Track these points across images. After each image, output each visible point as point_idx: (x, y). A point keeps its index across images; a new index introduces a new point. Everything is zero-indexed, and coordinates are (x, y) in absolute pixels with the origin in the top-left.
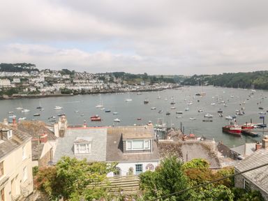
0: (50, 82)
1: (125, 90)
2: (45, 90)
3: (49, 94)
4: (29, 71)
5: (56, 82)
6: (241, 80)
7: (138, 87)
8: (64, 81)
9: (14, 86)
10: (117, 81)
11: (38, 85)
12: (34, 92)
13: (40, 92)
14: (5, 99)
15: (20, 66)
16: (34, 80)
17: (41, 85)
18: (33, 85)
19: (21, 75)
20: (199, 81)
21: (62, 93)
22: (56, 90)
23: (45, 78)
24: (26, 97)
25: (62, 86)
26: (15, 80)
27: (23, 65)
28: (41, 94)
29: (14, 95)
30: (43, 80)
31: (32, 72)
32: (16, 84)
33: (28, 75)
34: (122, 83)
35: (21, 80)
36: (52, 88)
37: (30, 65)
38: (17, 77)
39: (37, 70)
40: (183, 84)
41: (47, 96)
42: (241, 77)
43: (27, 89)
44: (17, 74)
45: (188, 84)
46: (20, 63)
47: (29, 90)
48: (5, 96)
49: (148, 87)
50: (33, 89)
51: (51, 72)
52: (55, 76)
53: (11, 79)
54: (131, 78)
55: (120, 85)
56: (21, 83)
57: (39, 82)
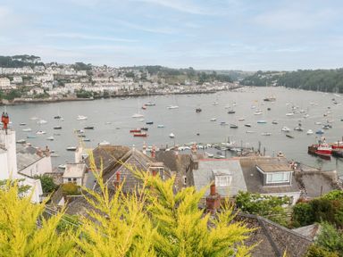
0: (61, 81)
1: (164, 91)
2: (55, 93)
3: (60, 97)
4: (32, 66)
5: (69, 81)
6: (322, 80)
7: (182, 88)
8: (79, 79)
9: (14, 87)
10: (152, 78)
11: (46, 85)
12: (41, 96)
13: (49, 96)
14: (5, 105)
15: (20, 60)
16: (39, 78)
17: (50, 86)
18: (39, 86)
19: (23, 72)
20: (265, 79)
21: (78, 96)
22: (69, 92)
23: (54, 75)
24: (30, 102)
25: (77, 86)
26: (16, 79)
27: (24, 57)
28: (50, 98)
29: (15, 99)
30: (51, 78)
31: (36, 67)
32: (18, 84)
33: (31, 71)
34: (159, 83)
35: (24, 78)
36: (64, 90)
37: (33, 57)
38: (18, 75)
39: (42, 64)
40: (242, 84)
41: (58, 101)
42: (322, 76)
43: (32, 92)
44: (18, 70)
45: (250, 85)
46: (19, 55)
47: (35, 92)
48: (5, 101)
49: (195, 88)
50: (40, 91)
51: (61, 67)
52: (67, 73)
53: (10, 77)
54: (171, 75)
55: (156, 85)
56: (23, 83)
57: (47, 82)
